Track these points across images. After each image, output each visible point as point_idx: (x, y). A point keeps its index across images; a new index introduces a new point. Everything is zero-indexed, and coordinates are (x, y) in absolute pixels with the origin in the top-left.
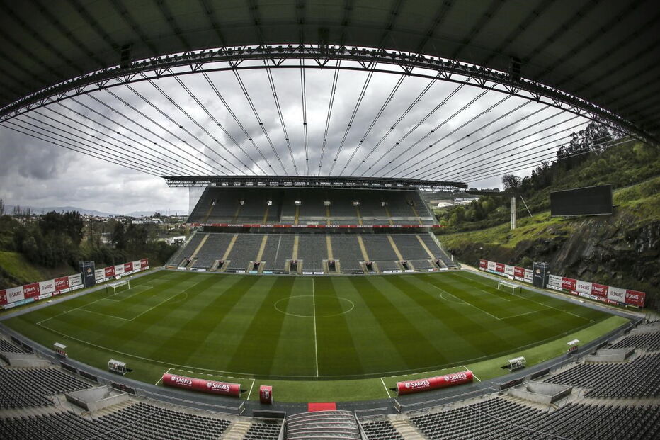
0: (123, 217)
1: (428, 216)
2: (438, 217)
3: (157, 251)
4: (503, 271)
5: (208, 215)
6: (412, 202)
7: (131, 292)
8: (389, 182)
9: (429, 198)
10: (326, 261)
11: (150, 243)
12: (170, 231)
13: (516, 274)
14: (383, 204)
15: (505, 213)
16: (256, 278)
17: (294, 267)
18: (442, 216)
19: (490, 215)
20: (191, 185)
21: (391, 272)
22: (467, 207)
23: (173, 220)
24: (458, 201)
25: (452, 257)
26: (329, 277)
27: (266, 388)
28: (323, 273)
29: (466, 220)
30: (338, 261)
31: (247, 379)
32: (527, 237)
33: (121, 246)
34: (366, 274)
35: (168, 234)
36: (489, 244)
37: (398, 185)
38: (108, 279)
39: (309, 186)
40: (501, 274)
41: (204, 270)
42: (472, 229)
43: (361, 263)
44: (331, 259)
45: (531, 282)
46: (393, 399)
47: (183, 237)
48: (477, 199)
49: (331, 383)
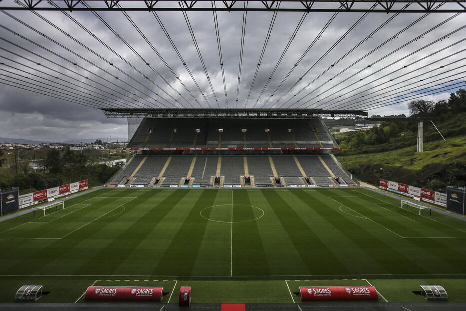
0: (60, 144)
1: (329, 140)
2: (338, 142)
3: (96, 173)
4: (407, 192)
5: (147, 141)
6: (315, 128)
7: (66, 211)
8: (294, 113)
9: (332, 125)
10: (244, 176)
11: (90, 167)
12: (111, 155)
13: (423, 196)
14: (290, 130)
15: (410, 137)
16: (188, 191)
17: (217, 181)
18: (343, 140)
19: (392, 139)
20: (129, 116)
21: (296, 186)
22: (368, 132)
23: (115, 146)
24: (360, 127)
25: (352, 175)
26: (245, 190)
27: (186, 290)
28: (241, 186)
29: (366, 143)
30: (253, 176)
31: (171, 282)
32: (437, 161)
33: (55, 171)
34: (275, 187)
35: (110, 158)
36: (390, 165)
37: (304, 115)
38: (37, 202)
39: (230, 117)
40: (404, 193)
41: (143, 186)
42: (372, 152)
43: (271, 178)
44: (247, 174)
45: (445, 205)
46: (297, 304)
47: (124, 160)
48: (379, 125)
49: (242, 283)
